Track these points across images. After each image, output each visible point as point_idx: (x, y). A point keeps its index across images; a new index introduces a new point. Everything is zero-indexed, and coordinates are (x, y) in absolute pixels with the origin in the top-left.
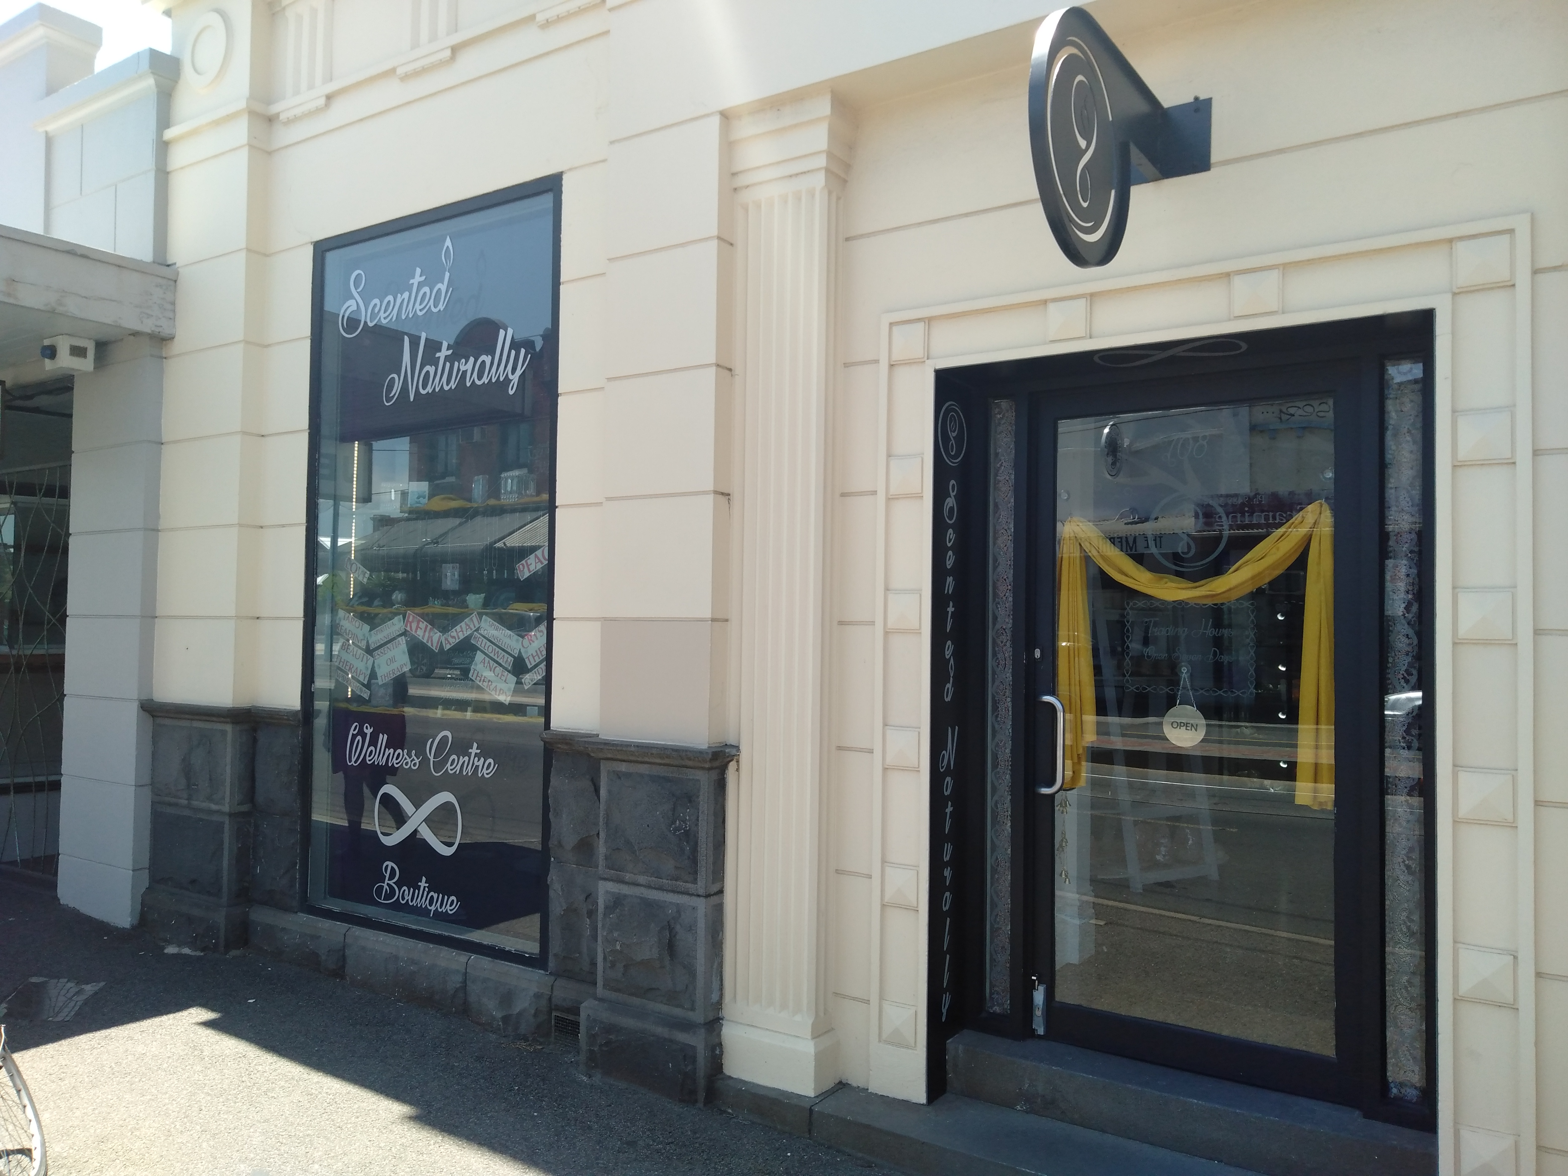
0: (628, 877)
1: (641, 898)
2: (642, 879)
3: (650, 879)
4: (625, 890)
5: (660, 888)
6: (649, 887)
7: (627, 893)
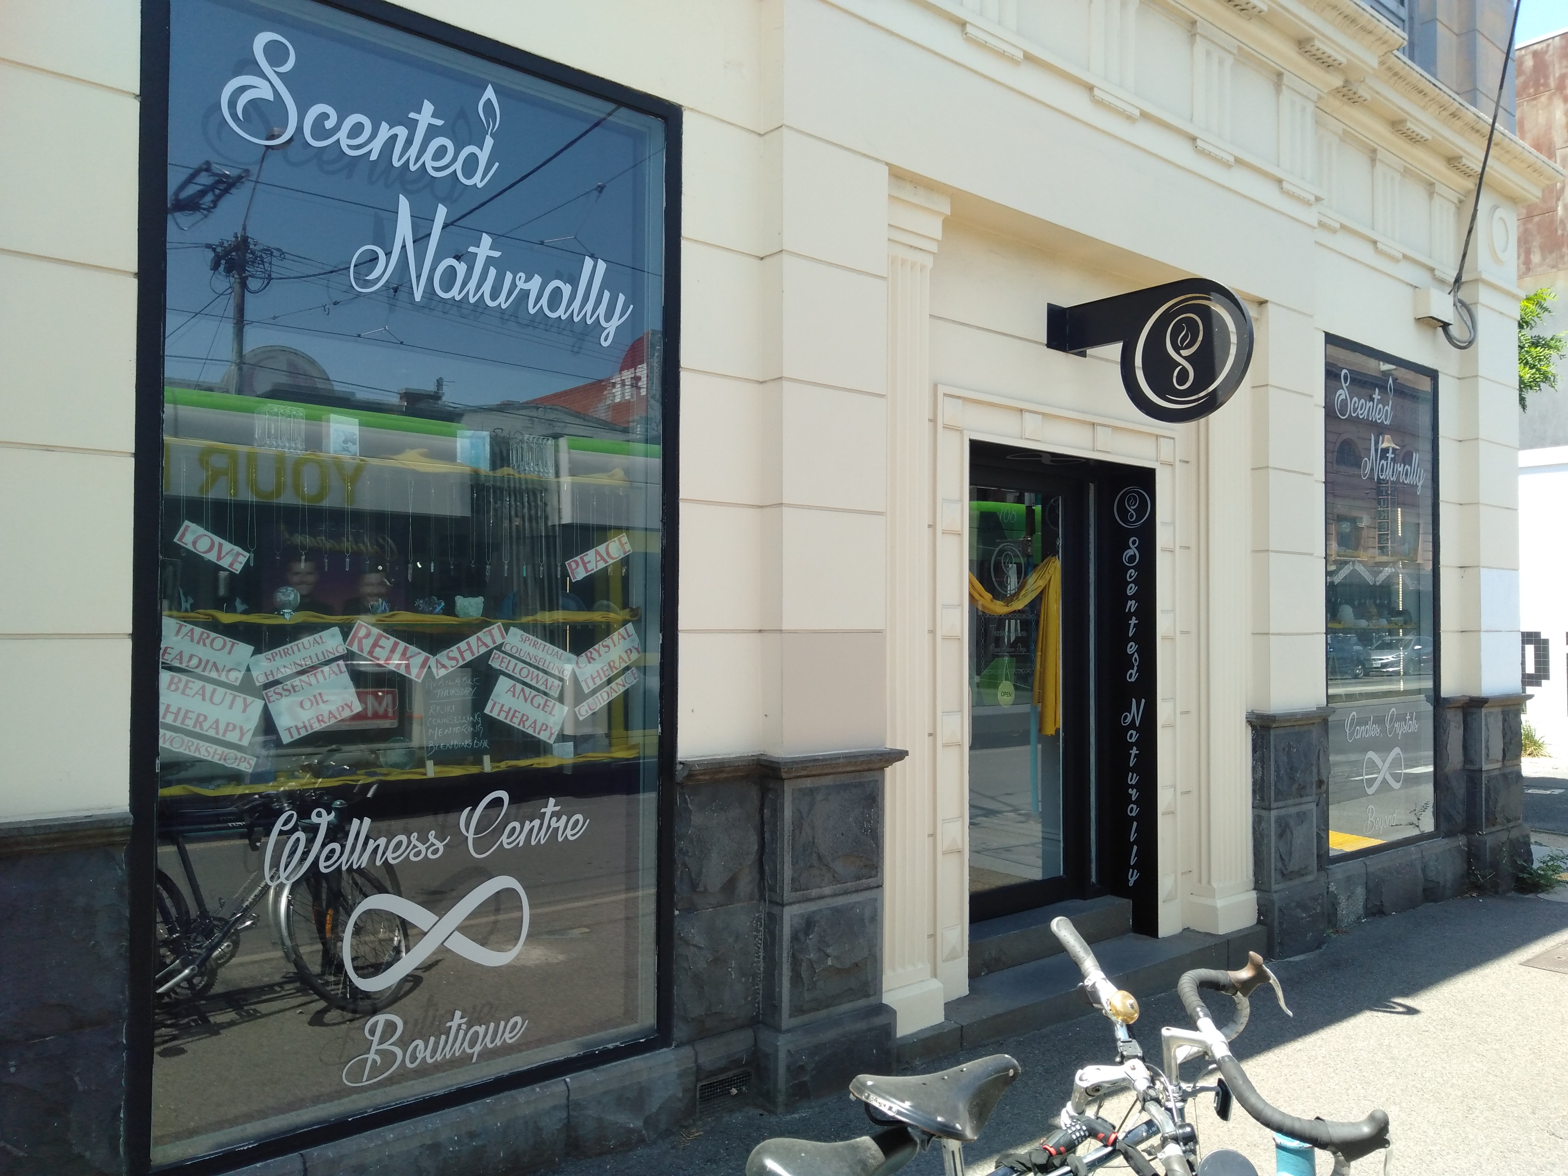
0: (814, 892)
1: (830, 909)
2: (827, 890)
3: (835, 887)
4: (811, 907)
5: (846, 893)
6: (835, 895)
7: (815, 909)
